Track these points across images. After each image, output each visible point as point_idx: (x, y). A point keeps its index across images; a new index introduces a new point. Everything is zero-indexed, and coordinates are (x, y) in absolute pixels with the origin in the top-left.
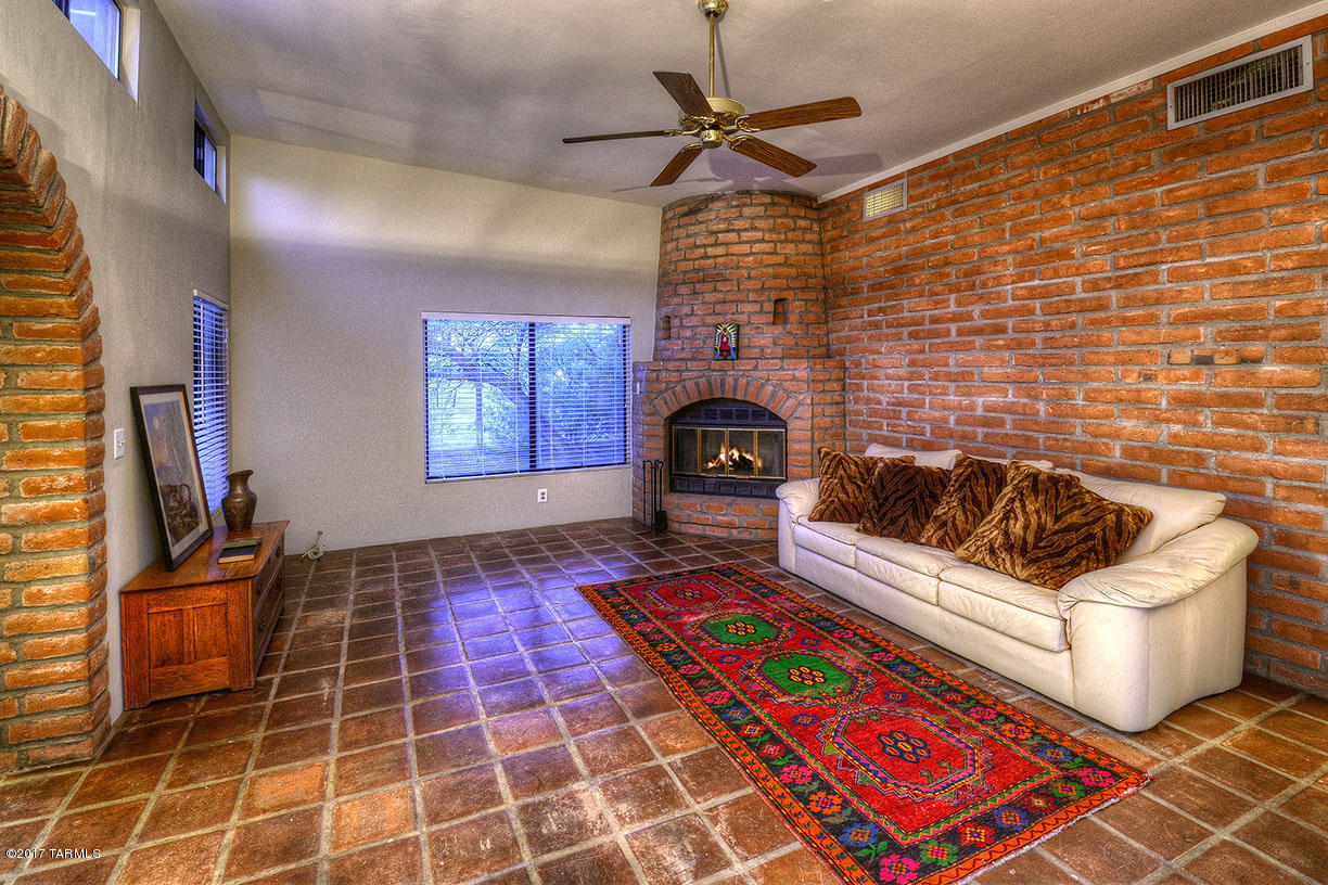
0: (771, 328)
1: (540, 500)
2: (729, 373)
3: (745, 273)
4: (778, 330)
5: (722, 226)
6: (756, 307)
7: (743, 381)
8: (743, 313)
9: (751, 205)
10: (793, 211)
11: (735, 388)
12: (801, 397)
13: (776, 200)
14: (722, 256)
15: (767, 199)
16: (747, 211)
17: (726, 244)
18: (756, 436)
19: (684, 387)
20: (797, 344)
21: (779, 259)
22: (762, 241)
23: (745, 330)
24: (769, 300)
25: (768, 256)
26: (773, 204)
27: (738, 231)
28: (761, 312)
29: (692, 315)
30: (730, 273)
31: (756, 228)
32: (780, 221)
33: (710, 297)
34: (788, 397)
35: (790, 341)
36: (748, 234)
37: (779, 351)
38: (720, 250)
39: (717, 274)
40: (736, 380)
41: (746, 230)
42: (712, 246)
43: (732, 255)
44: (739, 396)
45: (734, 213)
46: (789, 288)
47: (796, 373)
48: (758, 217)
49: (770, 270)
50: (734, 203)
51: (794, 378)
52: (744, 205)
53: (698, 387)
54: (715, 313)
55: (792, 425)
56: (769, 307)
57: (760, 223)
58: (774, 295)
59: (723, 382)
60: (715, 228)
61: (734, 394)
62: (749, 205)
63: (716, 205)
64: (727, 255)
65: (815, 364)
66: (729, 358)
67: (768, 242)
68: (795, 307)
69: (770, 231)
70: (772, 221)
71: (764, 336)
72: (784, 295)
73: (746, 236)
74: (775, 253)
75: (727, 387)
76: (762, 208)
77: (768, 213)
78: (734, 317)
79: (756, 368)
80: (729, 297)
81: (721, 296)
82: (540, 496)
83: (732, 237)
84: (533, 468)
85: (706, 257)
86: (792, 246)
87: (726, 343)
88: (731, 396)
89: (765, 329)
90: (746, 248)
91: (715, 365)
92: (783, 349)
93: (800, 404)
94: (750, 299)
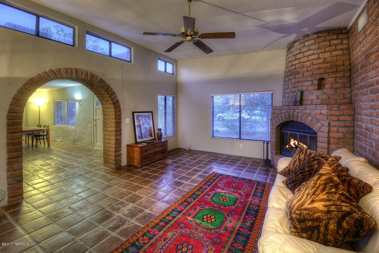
0: (316, 92)
1: (240, 148)
2: (296, 111)
3: (305, 69)
4: (319, 92)
5: (298, 52)
6: (310, 83)
7: (300, 114)
8: (305, 86)
9: (309, 40)
10: (328, 38)
11: (297, 117)
12: (323, 122)
13: (320, 35)
14: (298, 64)
15: (316, 36)
16: (307, 44)
17: (299, 59)
18: (308, 137)
19: (281, 116)
20: (329, 98)
21: (321, 61)
22: (313, 54)
23: (305, 93)
24: (315, 79)
25: (315, 61)
26: (318, 37)
27: (303, 53)
28: (312, 85)
29: (288, 88)
30: (300, 70)
31: (311, 49)
32: (321, 44)
33: (294, 81)
34: (318, 122)
35: (325, 97)
36: (307, 53)
37: (319, 101)
38: (297, 62)
39: (296, 71)
40: (298, 114)
41: (307, 51)
42: (294, 60)
43: (301, 63)
44: (299, 120)
45: (302, 45)
46: (325, 73)
47: (322, 111)
48: (312, 45)
49: (316, 66)
50: (302, 42)
51: (321, 114)
52: (306, 41)
53: (285, 116)
54: (295, 87)
55: (319, 134)
56: (316, 82)
57: (313, 47)
58: (318, 77)
59: (293, 115)
60: (295, 53)
61: (297, 119)
62: (308, 41)
63: (296, 44)
64: (299, 63)
65: (332, 107)
66: (297, 105)
67: (316, 54)
68: (329, 81)
69: (317, 49)
70: (318, 45)
71: (312, 95)
72: (323, 76)
73: (306, 54)
74: (319, 58)
75: (295, 116)
76: (313, 41)
77: (316, 42)
78: (301, 88)
79: (306, 109)
80: (300, 80)
81: (297, 80)
82: (240, 147)
83: (301, 55)
84: (240, 138)
85: (292, 65)
86: (329, 53)
87: (296, 99)
88: (296, 120)
89: (313, 91)
90: (306, 59)
91: (291, 107)
92: (321, 100)
93: (323, 125)
94: (308, 80)
